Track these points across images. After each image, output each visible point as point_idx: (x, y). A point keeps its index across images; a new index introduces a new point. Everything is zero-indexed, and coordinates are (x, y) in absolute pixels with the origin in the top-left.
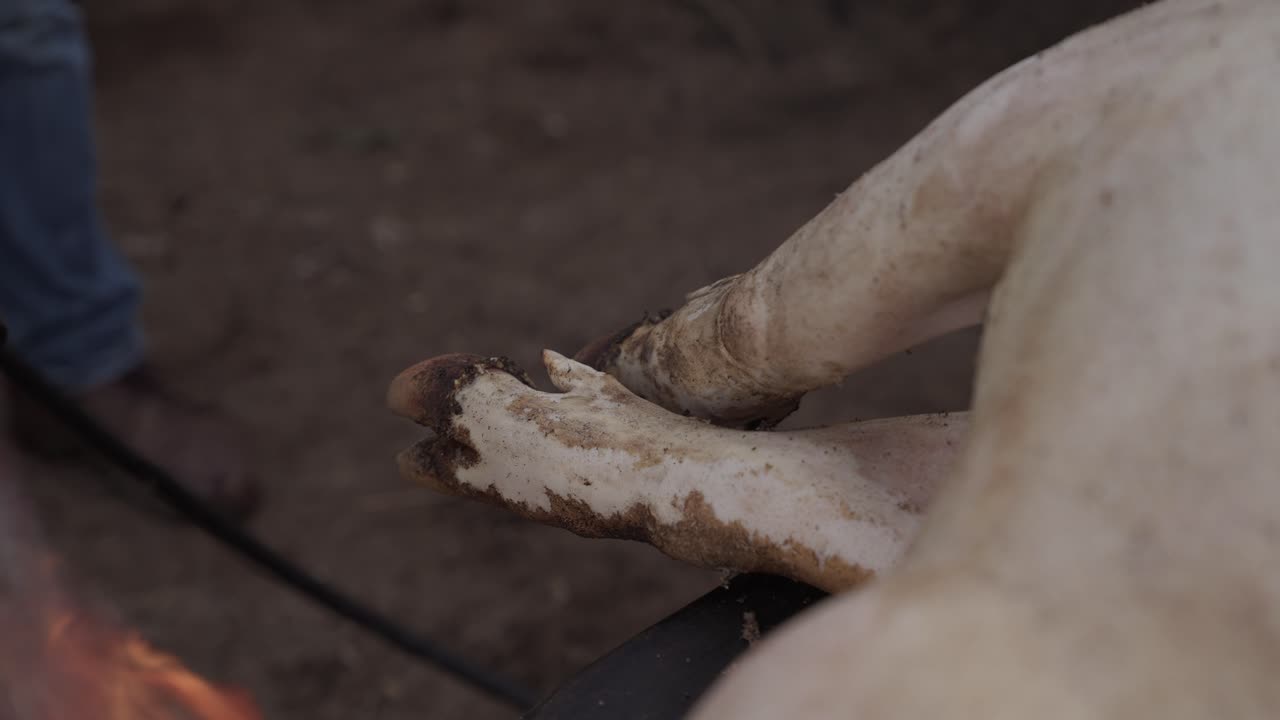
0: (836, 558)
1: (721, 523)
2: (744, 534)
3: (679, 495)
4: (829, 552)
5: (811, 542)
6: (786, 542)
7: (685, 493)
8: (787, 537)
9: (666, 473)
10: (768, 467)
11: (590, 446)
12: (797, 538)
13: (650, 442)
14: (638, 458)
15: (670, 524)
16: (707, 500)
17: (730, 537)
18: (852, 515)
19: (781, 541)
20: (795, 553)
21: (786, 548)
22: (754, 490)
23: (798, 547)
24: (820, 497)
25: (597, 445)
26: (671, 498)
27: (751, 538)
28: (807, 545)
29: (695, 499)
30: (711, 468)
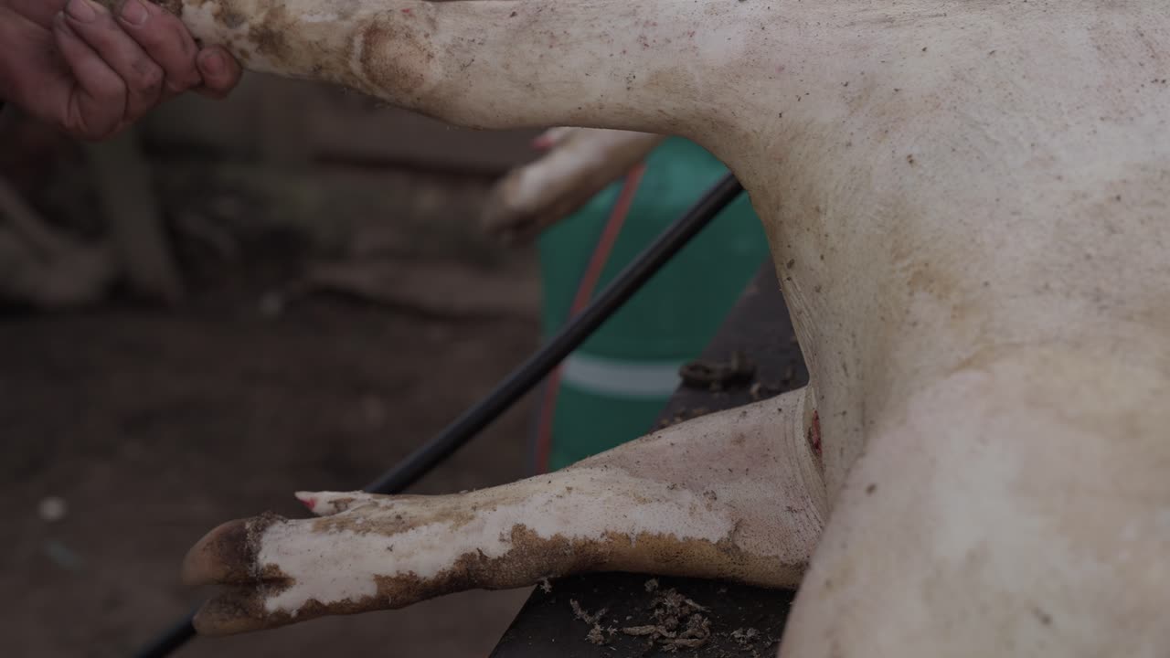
0: (643, 534)
1: (545, 540)
2: (564, 541)
3: (505, 532)
4: (638, 530)
5: (622, 527)
6: (603, 535)
7: (509, 528)
8: (604, 531)
9: (485, 523)
10: (569, 489)
11: (405, 529)
12: (611, 529)
13: (455, 509)
14: (450, 523)
15: (501, 556)
16: (529, 527)
17: (554, 547)
18: (645, 501)
19: (599, 535)
20: (611, 540)
21: (602, 541)
22: (566, 508)
23: (613, 536)
24: (619, 495)
25: (412, 527)
26: (498, 537)
27: (571, 543)
28: (619, 531)
29: (519, 530)
30: (524, 505)
